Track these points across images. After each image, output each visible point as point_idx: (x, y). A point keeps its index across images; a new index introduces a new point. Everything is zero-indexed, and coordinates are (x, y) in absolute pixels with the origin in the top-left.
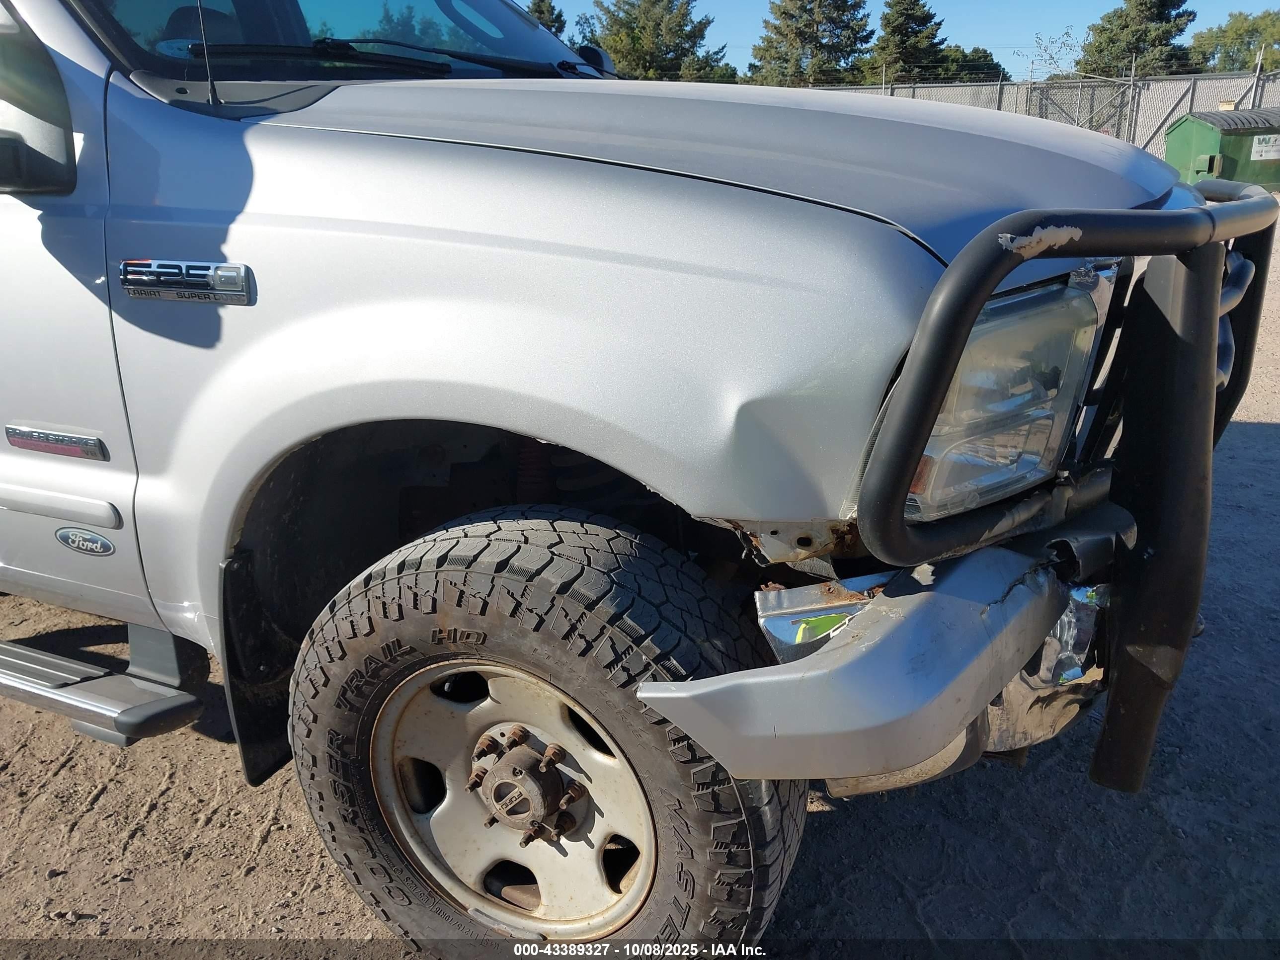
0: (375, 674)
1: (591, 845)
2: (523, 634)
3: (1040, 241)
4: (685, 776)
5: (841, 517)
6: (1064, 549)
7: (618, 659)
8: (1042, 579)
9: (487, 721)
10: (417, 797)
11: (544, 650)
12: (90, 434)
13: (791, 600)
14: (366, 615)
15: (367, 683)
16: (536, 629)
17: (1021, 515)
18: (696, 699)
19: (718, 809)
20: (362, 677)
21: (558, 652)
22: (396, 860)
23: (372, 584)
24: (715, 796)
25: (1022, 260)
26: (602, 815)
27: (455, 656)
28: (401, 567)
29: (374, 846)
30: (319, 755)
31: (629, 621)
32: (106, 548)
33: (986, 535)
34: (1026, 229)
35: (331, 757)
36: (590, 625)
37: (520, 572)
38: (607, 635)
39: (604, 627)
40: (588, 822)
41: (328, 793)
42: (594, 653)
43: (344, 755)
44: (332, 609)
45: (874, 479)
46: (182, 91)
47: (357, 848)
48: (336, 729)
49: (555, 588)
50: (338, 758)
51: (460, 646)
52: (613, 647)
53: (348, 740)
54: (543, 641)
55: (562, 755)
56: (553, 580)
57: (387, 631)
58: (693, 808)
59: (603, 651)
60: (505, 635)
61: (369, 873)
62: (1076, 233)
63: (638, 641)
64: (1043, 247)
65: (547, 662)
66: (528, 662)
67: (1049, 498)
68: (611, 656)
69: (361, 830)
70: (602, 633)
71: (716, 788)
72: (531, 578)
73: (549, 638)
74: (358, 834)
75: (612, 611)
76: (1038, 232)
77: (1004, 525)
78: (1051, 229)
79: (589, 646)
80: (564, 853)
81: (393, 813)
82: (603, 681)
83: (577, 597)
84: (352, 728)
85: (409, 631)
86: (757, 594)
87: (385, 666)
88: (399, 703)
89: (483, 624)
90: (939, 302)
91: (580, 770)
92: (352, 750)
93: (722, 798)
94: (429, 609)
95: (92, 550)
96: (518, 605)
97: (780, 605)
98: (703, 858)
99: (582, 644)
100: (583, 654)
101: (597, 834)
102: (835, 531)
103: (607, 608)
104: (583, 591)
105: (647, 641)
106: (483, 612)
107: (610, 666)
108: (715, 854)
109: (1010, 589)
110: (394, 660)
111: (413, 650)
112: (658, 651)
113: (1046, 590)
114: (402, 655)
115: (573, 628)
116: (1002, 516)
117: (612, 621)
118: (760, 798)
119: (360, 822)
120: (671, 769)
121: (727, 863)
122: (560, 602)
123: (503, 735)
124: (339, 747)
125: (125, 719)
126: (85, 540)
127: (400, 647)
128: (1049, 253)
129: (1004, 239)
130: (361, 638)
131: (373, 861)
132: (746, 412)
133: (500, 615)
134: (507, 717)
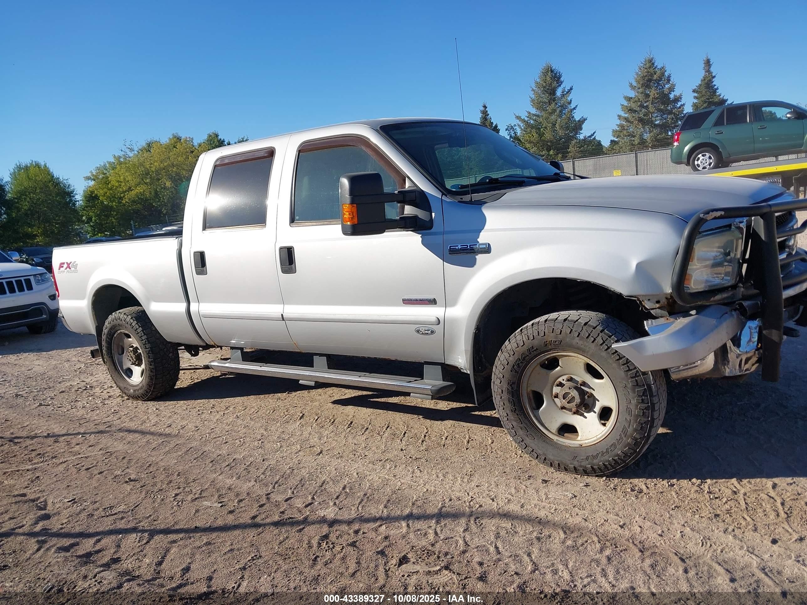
0: (524, 359)
1: (595, 412)
2: (574, 338)
3: (712, 215)
4: (627, 376)
5: (667, 292)
6: (741, 305)
7: (604, 342)
8: (734, 313)
9: (559, 375)
10: (534, 405)
11: (580, 343)
12: (431, 297)
13: (655, 323)
14: (522, 340)
15: (521, 362)
16: (578, 336)
17: (725, 295)
18: (629, 345)
19: (637, 385)
20: (520, 360)
21: (585, 342)
22: (529, 424)
23: (523, 331)
24: (636, 380)
25: (707, 221)
26: (598, 401)
27: (550, 350)
28: (533, 325)
29: (521, 420)
30: (504, 389)
31: (607, 332)
32: (432, 332)
33: (712, 299)
34: (707, 213)
35: (508, 389)
36: (595, 333)
37: (572, 321)
38: (600, 335)
39: (599, 334)
40: (594, 405)
41: (506, 403)
42: (596, 341)
43: (512, 388)
44: (509, 341)
45: (675, 279)
46: (462, 199)
47: (515, 421)
48: (510, 379)
49: (583, 324)
50: (510, 389)
51: (553, 347)
52: (602, 339)
53: (513, 383)
54: (580, 340)
55: (584, 384)
56: (582, 322)
57: (529, 344)
58: (630, 385)
59: (599, 340)
60: (568, 340)
61: (520, 429)
62: (723, 213)
63: (610, 337)
64: (713, 217)
65: (582, 346)
66: (575, 348)
67: (735, 291)
68: (602, 342)
69: (517, 415)
70: (598, 335)
71: (637, 378)
72: (575, 322)
73: (582, 339)
74: (516, 416)
75: (601, 329)
76: (711, 213)
77: (718, 297)
78: (715, 212)
79: (595, 340)
80: (586, 417)
81: (527, 409)
82: (600, 349)
83: (590, 326)
84: (515, 379)
85: (536, 343)
86: (645, 322)
87: (527, 356)
88: (531, 369)
89: (560, 337)
90: (686, 233)
91: (590, 388)
92: (515, 387)
93: (638, 381)
94: (543, 335)
95: (427, 333)
96: (572, 330)
97: (652, 323)
98: (634, 402)
99: (593, 339)
100: (593, 342)
101: (597, 409)
102: (666, 298)
103: (600, 328)
104: (591, 324)
105: (613, 336)
106: (560, 334)
107: (601, 345)
108: (638, 399)
109: (723, 315)
110: (530, 353)
111: (537, 349)
112: (616, 339)
113: (735, 316)
114: (533, 351)
115: (589, 335)
116: (716, 295)
117: (601, 332)
118: (651, 381)
119: (517, 412)
120: (622, 374)
121: (642, 402)
122: (585, 328)
123: (563, 380)
124: (511, 386)
125: (433, 388)
126: (425, 330)
127: (533, 348)
128: (715, 218)
129: (702, 216)
130: (520, 347)
131: (522, 425)
132: (638, 265)
133: (566, 333)
134: (565, 373)
